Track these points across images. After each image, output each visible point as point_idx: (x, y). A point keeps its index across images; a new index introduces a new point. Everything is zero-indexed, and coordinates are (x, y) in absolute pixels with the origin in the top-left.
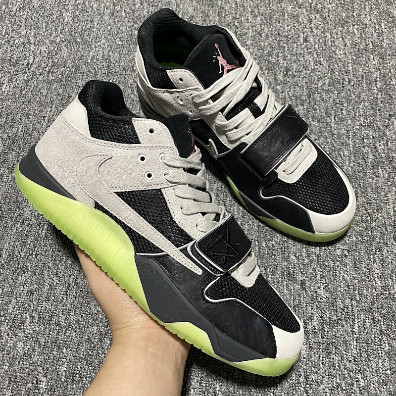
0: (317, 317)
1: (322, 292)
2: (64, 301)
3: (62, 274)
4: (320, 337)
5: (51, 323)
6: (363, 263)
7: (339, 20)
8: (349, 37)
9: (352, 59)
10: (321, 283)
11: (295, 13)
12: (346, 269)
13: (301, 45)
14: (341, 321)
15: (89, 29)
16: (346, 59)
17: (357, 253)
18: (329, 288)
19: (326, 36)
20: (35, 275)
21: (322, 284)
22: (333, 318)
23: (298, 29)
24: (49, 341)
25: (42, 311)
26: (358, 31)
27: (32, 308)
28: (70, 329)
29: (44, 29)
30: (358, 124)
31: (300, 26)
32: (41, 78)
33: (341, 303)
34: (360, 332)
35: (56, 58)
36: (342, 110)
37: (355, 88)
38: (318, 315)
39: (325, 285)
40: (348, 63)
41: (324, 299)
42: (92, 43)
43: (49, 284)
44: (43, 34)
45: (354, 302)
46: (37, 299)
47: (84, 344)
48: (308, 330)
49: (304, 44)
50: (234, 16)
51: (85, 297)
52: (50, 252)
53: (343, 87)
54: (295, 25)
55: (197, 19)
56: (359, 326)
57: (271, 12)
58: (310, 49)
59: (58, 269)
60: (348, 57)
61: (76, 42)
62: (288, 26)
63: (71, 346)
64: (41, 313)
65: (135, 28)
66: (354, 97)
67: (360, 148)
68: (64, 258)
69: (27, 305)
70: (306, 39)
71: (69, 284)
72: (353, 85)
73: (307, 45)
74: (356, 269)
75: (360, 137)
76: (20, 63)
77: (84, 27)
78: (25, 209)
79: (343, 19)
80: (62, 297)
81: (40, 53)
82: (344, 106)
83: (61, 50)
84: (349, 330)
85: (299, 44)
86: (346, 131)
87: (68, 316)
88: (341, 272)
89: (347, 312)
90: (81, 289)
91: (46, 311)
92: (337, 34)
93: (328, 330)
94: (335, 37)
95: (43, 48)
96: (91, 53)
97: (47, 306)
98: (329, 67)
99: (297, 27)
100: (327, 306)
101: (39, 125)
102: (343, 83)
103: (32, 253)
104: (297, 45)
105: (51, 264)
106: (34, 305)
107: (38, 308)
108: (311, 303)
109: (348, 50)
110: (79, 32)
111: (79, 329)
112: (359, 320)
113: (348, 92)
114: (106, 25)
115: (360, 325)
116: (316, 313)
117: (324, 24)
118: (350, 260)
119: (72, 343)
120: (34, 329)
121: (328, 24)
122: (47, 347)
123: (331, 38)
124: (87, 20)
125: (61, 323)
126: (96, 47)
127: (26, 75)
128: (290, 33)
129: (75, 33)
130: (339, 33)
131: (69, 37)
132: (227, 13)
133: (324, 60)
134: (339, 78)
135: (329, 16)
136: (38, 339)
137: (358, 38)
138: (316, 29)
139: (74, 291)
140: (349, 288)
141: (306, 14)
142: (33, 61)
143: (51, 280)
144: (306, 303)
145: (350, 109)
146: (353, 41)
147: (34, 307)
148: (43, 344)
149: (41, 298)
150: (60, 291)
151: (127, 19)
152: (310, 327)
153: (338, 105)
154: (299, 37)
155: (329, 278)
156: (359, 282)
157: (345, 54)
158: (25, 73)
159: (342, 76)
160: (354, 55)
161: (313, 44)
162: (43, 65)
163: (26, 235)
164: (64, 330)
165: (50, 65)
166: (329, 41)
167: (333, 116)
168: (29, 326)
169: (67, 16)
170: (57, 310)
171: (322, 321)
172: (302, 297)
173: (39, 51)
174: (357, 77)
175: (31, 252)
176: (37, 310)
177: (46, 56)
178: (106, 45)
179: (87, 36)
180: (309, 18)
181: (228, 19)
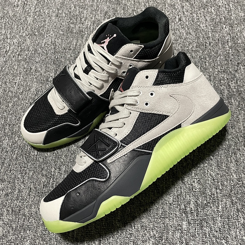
0: (193, 202)
1: (196, 185)
2: (28, 199)
3: (26, 182)
4: (196, 216)
5: (19, 214)
6: (223, 163)
7: (202, 5)
8: (209, 15)
9: (211, 29)
10: (195, 178)
11: (173, 4)
12: (212, 168)
13: (177, 23)
14: (209, 204)
15: (43, 26)
16: (207, 29)
17: (219, 157)
18: (201, 182)
19: (193, 16)
20: (10, 183)
22: (204, 202)
23: (174, 13)
24: (18, 226)
25: (14, 206)
26: (215, 10)
27: (8, 205)
28: (31, 217)
29: (16, 29)
30: (217, 71)
31: (176, 11)
32: (14, 59)
33: (209, 192)
34: (223, 211)
35: (23, 46)
36: (205, 63)
37: (214, 47)
38: (193, 201)
39: (198, 180)
40: (209, 32)
41: (198, 190)
42: (45, 34)
43: (18, 189)
44: (15, 32)
45: (218, 191)
46: (11, 199)
47: (40, 227)
48: (187, 211)
49: (179, 22)
50: (133, 9)
51: (41, 196)
52: (19, 168)
53: (206, 47)
54: (173, 11)
55: (110, 13)
56: (222, 207)
57: (157, 4)
58: (183, 25)
59: (24, 179)
60: (208, 28)
61: (35, 35)
62: (168, 12)
63: (32, 229)
64: (13, 208)
65: (71, 22)
66: (213, 53)
67: (219, 87)
68: (28, 171)
69: (4, 203)
70: (180, 19)
71: (31, 189)
72: (213, 46)
73: (181, 23)
74: (219, 167)
75: (218, 79)
76: (2, 51)
77: (40, 26)
78: (4, 141)
79: (204, 4)
80: (27, 197)
81: (13, 44)
82: (207, 60)
83: (26, 41)
84: (215, 210)
85: (175, 23)
86: (209, 76)
87: (30, 209)
88: (209, 170)
89: (214, 198)
90: (38, 191)
91: (17, 207)
92: (200, 14)
93: (201, 210)
94: (199, 16)
95: (15, 41)
96: (44, 41)
97: (17, 203)
98: (196, 35)
99: (174, 12)
100: (200, 194)
101: (13, 88)
102: (206, 45)
103: (8, 170)
105: (19, 176)
106: (9, 203)
107: (11, 205)
108: (189, 193)
109: (208, 24)
110: (37, 29)
111: (37, 217)
112: (222, 203)
113: (209, 50)
114: (53, 22)
115: (223, 206)
116: (192, 199)
117: (192, 8)
118: (214, 162)
119: (32, 227)
120: (9, 218)
121: (194, 8)
122: (17, 230)
123: (197, 16)
124: (42, 21)
125: (26, 214)
126: (47, 37)
127: (5, 58)
128: (169, 16)
129: (34, 29)
130: (202, 13)
131: (31, 32)
132: (129, 8)
133: (192, 31)
134: (203, 42)
135: (195, 3)
136: (11, 225)
137: (215, 15)
138: (187, 12)
139: (34, 193)
140: (215, 181)
141: (179, 3)
142: (9, 49)
143: (20, 186)
144: (185, 193)
145: (211, 62)
146: (211, 18)
147: (9, 204)
148: (15, 228)
149: (13, 198)
150: (25, 193)
151: (66, 18)
152: (189, 209)
153: (203, 60)
154: (175, 18)
155: (200, 175)
156: (221, 177)
157: (207, 26)
158: (4, 56)
159: (204, 41)
160: (212, 27)
161: (185, 22)
162: (15, 51)
163: (4, 158)
164: (28, 218)
165: (19, 50)
166: (196, 19)
167: (199, 67)
168: (6, 216)
169: (30, 20)
170: (23, 206)
171: (197, 205)
172: (183, 189)
173: (13, 43)
174: (215, 40)
177: (17, 45)
178: (53, 35)
179: (42, 30)
180: (182, 5)
181: (129, 11)
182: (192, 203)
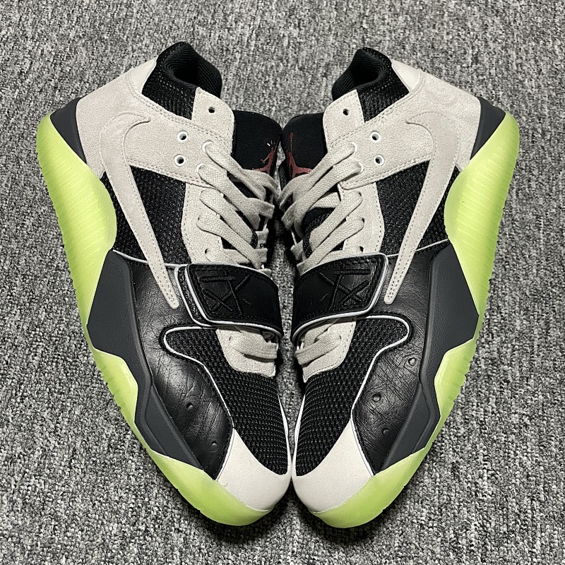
0: (475, 525)
1: (485, 484)
2: (66, 478)
3: (64, 431)
4: (479, 559)
5: (43, 513)
6: (553, 438)
7: (532, 29)
8: (546, 59)
9: (550, 96)
10: (485, 468)
11: (461, 14)
12: (525, 447)
13: (468, 67)
14: (513, 535)
15: (124, 20)
16: (540, 95)
17: (545, 422)
18: (497, 479)
19: (509, 56)
20: (20, 430)
21: (485, 471)
22: (502, 528)
23: (464, 40)
24: (39, 543)
25: (29, 492)
26: (562, 50)
27: (13, 487)
28: (74, 525)
29: (49, 15)
30: (555, 207)
31: (468, 35)
32: (41, 97)
33: (514, 504)
34: (544, 554)
35: (68, 65)
36: (529, 181)
37: (552, 144)
38: (477, 523)
39: (490, 472)
40: (543, 102)
41: (489, 497)
42: (128, 43)
43: (42, 448)
44: (47, 22)
45: (536, 504)
46: (22, 471)
47: (96, 552)
48: (461, 546)
49: (474, 66)
50: (362, 11)
51: (100, 473)
52: (46, 394)
53: (533, 142)
54: (460, 33)
55: (301, 13)
56: (542, 544)
57: (421, 8)
58: (482, 75)
59: (58, 423)
60: (543, 92)
61: (101, 39)
62: (448, 34)
63: (74, 554)
64: (27, 497)
65: (199, 22)
66: (550, 159)
67: (557, 247)
68: (69, 404)
69: (4, 481)
70: (476, 58)
71: (75, 450)
72: (550, 140)
73: (478, 68)
74: (542, 448)
75: (558, 227)
76: (8, 69)
77: (115, 16)
78: (7, 318)
79: (538, 28)
80: (63, 471)
81: (42, 54)
82: (533, 175)
83: (76, 52)
84: (526, 549)
85: (464, 65)
86: (535, 217)
87: (71, 504)
88: (518, 452)
89: (525, 521)
90: (94, 459)
91: (36, 494)
92: (527, 52)
93: (493, 548)
94: (524, 58)
95: (47, 47)
96: (126, 59)
97: (38, 485)
98: (511, 106)
99: (463, 37)
100: (493, 509)
101: (37, 178)
102: (533, 136)
103: (16, 395)
104: (461, 67)
105: (46, 413)
106: (16, 482)
107: (22, 487)
108: (467, 502)
109: (543, 81)
110: (107, 24)
111: (88, 526)
112: (543, 534)
113: (541, 150)
114: (151, 13)
115: (543, 542)
116: (474, 518)
117: (507, 34)
118: (532, 432)
119: (75, 549)
120: (16, 522)
121: (513, 34)
122: (35, 554)
123: (517, 58)
124: (121, 4)
125: (59, 514)
126: (133, 51)
127: (18, 90)
128: (451, 46)
129: (101, 24)
130: (531, 51)
131: (90, 31)
132: (351, 6)
133: (503, 94)
134: (527, 127)
135: (515, 21)
136: (20, 539)
137: (561, 61)
138: (494, 42)
139: (83, 462)
140: (530, 480)
141: (478, 15)
142: (30, 68)
143: (46, 441)
144: (459, 502)
145: (543, 180)
146: (552, 66)
147: (15, 486)
148: (29, 548)
149: (27, 470)
150: (59, 459)
151: (186, 5)
152: (464, 541)
153: (523, 172)
154: (465, 53)
155: (497, 461)
156: (546, 471)
157: (539, 87)
158: (16, 87)
159: (531, 124)
160: (553, 90)
161: (488, 67)
162: (46, 75)
163: (7, 362)
164: (64, 526)
165: (57, 76)
166: (514, 64)
167: (515, 190)
168: (7, 516)
170: (54, 492)
171: (484, 533)
172: (454, 491)
173: (40, 52)
174: (556, 127)
175: (14, 392)
176: (21, 491)
177: (52, 61)
178: (151, 47)
179: (120, 30)
180: (483, 22)
181: (351, 16)
182: (473, 527)
